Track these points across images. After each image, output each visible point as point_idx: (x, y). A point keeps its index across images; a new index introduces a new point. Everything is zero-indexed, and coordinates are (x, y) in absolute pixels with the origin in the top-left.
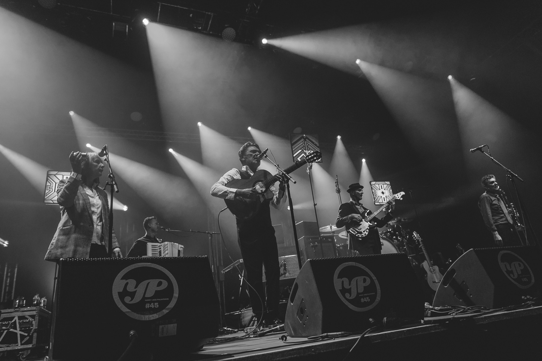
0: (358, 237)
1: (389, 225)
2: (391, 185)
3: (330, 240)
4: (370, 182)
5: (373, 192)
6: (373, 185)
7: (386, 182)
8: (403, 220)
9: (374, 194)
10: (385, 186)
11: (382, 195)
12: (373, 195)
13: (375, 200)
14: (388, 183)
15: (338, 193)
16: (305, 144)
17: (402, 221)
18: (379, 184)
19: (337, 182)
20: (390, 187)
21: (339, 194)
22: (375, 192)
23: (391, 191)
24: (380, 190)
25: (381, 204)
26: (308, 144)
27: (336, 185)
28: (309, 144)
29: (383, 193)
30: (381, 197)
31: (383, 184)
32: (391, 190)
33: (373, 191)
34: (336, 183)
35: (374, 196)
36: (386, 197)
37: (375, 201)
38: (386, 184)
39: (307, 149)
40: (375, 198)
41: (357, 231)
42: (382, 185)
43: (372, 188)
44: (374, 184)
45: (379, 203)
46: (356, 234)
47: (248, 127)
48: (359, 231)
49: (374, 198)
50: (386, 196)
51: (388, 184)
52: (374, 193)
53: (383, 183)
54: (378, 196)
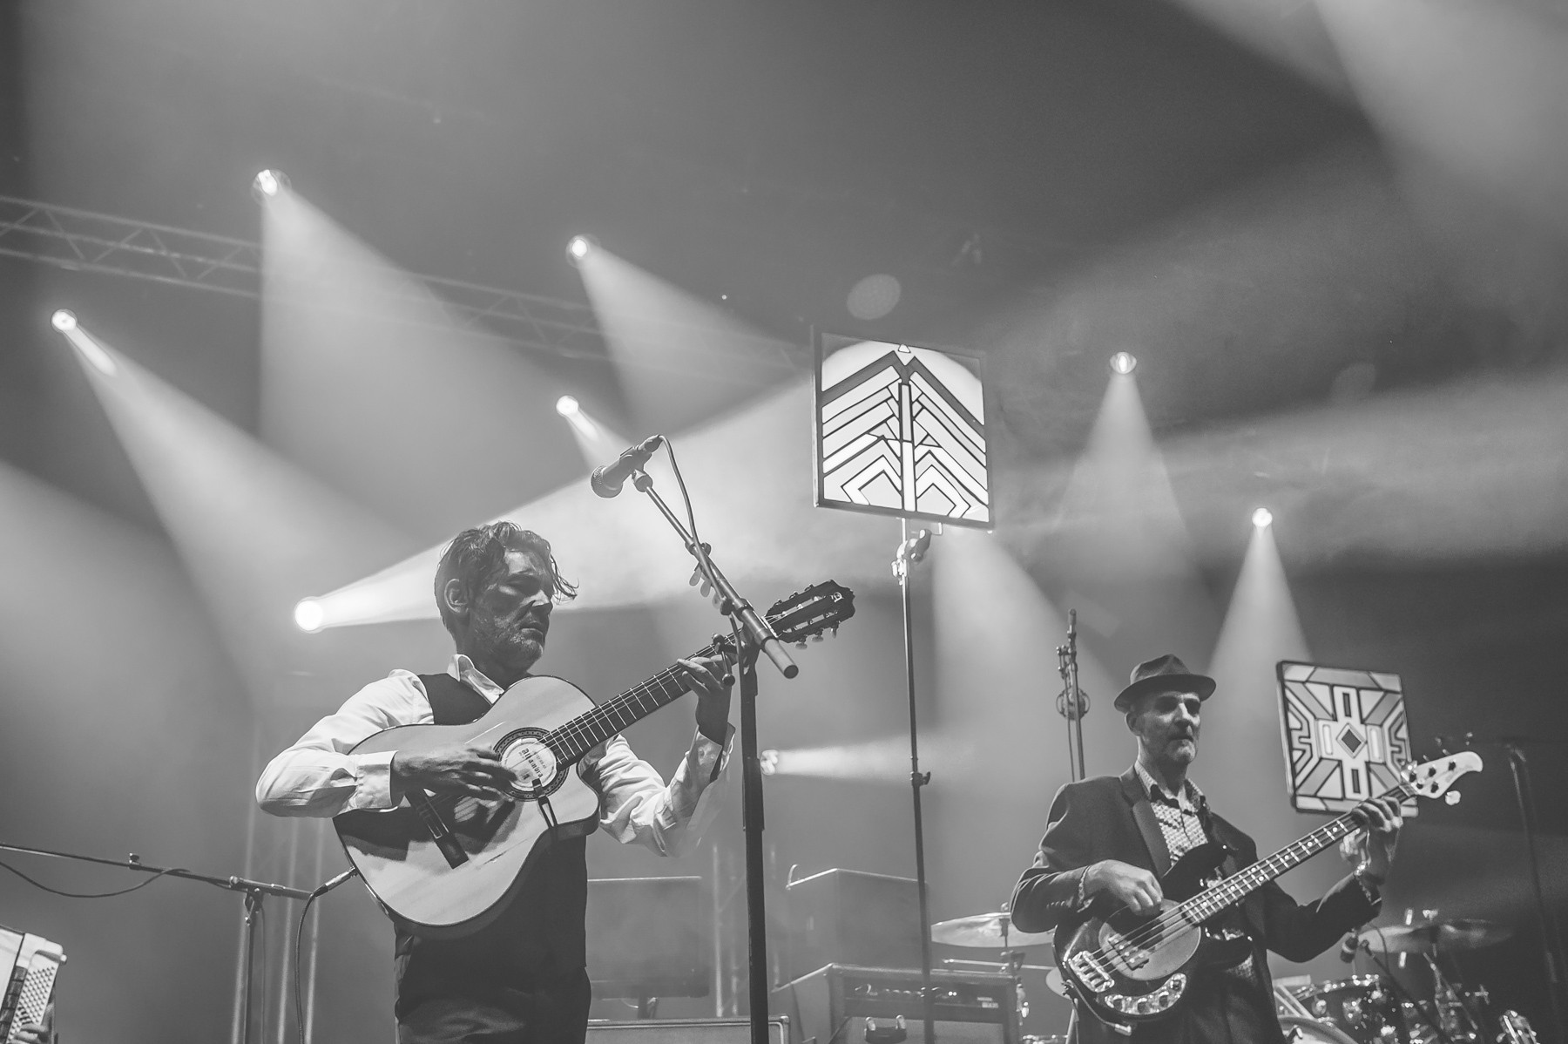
0: (1116, 1015)
1: (1360, 954)
2: (1404, 699)
3: (987, 1003)
4: (1280, 668)
5: (1289, 731)
6: (1298, 688)
7: (1379, 678)
8: (1450, 929)
9: (1296, 744)
10: (1370, 699)
11: (1341, 752)
12: (1291, 749)
13: (1298, 781)
14: (1392, 682)
15: (1071, 717)
16: (900, 403)
17: (1449, 933)
18: (1332, 687)
19: (1074, 655)
20: (1401, 707)
21: (1073, 724)
22: (1305, 733)
23: (1403, 733)
24: (1335, 719)
25: (1333, 806)
26: (916, 407)
27: (1062, 670)
28: (924, 407)
29: (1351, 741)
30: (1340, 764)
31: (1358, 689)
32: (1404, 727)
33: (1294, 723)
34: (1062, 653)
35: (1297, 755)
36: (1369, 770)
37: (1295, 789)
38: (1379, 689)
39: (907, 436)
40: (1298, 767)
42: (1353, 693)
43: (1286, 701)
44: (1303, 683)
45: (1322, 799)
48: (1128, 972)
49: (1293, 765)
50: (1368, 764)
51: (1387, 692)
52: (1295, 735)
53: (1360, 677)
54: (1321, 759)
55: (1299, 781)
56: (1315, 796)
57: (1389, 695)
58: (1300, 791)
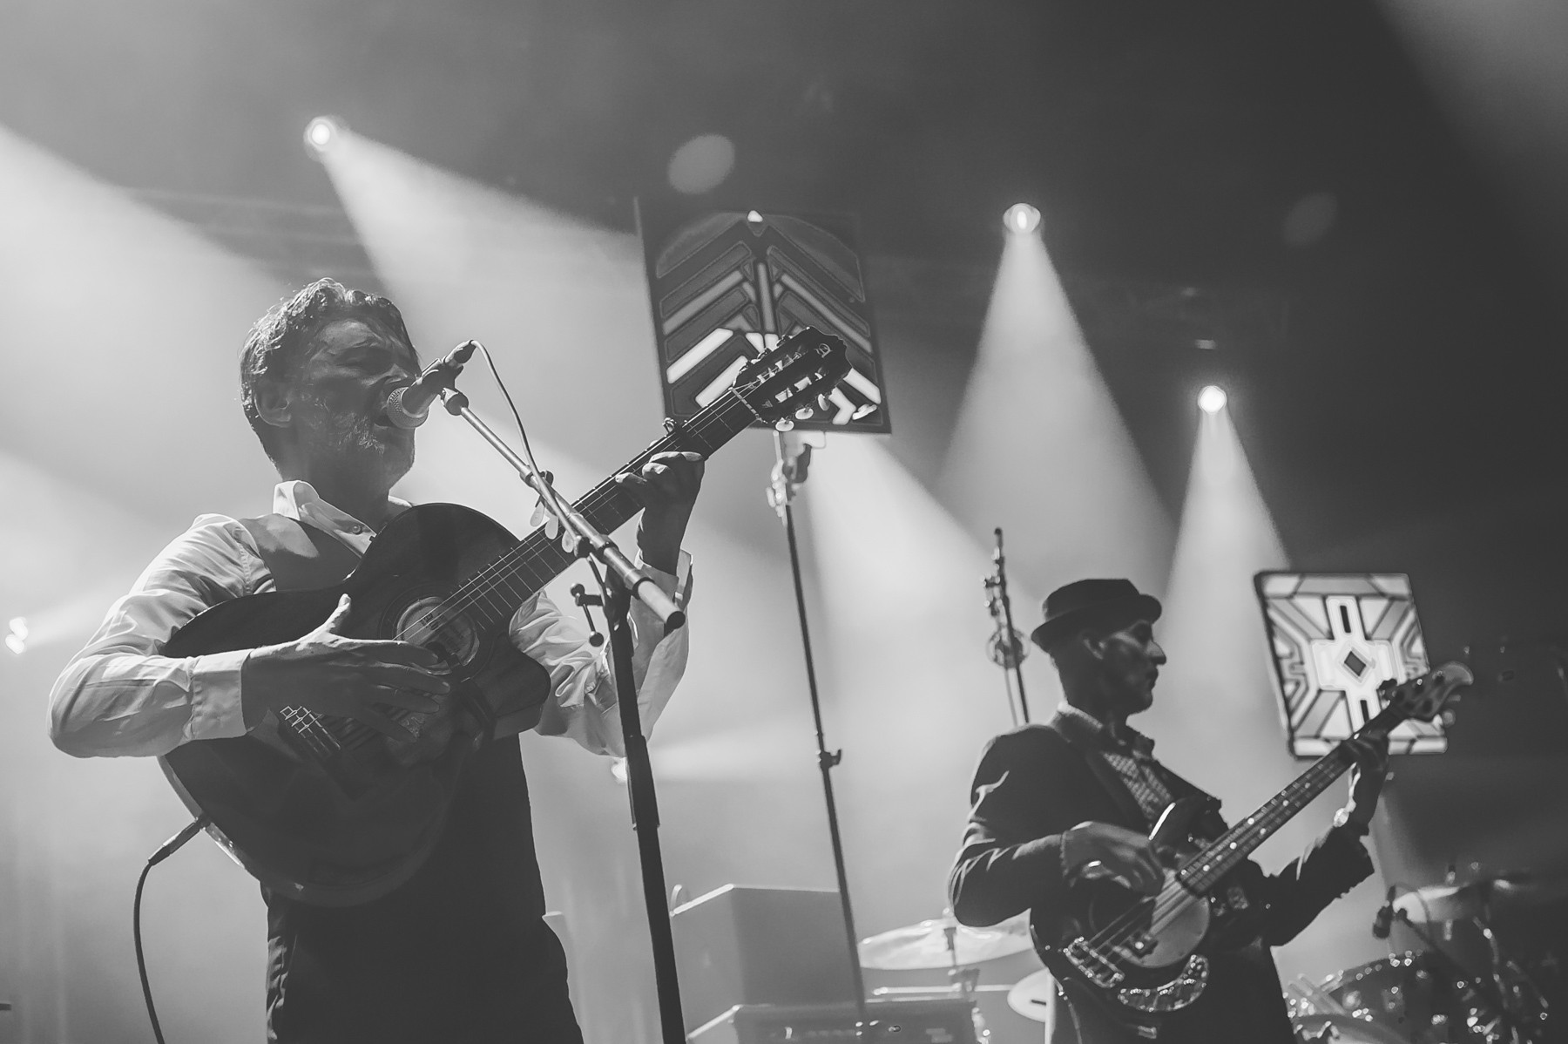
0: (1134, 1015)
1: (1396, 927)
2: (1414, 605)
3: (937, 1035)
4: (1259, 580)
5: (1277, 660)
6: (1282, 604)
7: (1383, 583)
8: (1503, 884)
9: (1287, 674)
10: (1373, 608)
11: (1345, 679)
12: (1282, 682)
14: (1397, 585)
15: (1007, 666)
16: (756, 286)
17: (1502, 892)
18: (1324, 598)
19: (1003, 584)
20: (1411, 616)
21: (1012, 673)
22: (1297, 659)
23: (1418, 648)
24: (1331, 637)
26: (778, 289)
27: (992, 605)
28: (786, 288)
29: (1355, 664)
30: (1343, 694)
31: (1358, 599)
32: (1419, 640)
33: (1282, 648)
34: (989, 584)
35: (1289, 688)
37: (1292, 730)
38: (1383, 595)
39: (770, 325)
40: (1293, 702)
41: (1124, 965)
42: (1350, 604)
43: (1270, 625)
44: (1290, 597)
45: (1325, 740)
46: (1119, 985)
47: (305, 124)
48: (1135, 960)
49: (1287, 701)
50: (1378, 690)
51: (1392, 597)
52: (1285, 664)
53: (1359, 584)
54: (1320, 691)
55: (1296, 719)
56: (1317, 737)
57: (1396, 603)
58: (1299, 733)
